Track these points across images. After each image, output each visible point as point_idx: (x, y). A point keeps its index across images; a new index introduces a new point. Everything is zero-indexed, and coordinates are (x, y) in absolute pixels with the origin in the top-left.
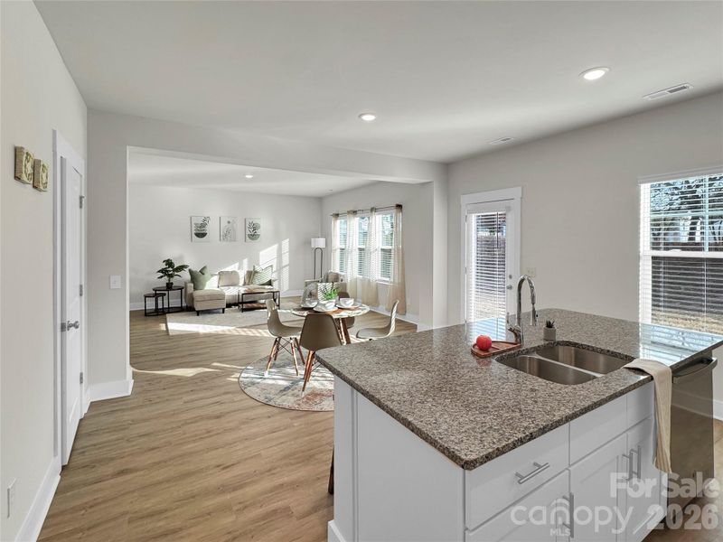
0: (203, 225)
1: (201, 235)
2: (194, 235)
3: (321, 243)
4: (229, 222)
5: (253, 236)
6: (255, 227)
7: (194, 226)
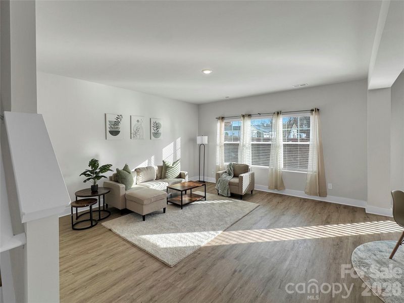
0: (117, 123)
1: (115, 133)
2: (108, 133)
3: (205, 140)
4: (138, 121)
5: (156, 134)
6: (157, 126)
7: (108, 123)
